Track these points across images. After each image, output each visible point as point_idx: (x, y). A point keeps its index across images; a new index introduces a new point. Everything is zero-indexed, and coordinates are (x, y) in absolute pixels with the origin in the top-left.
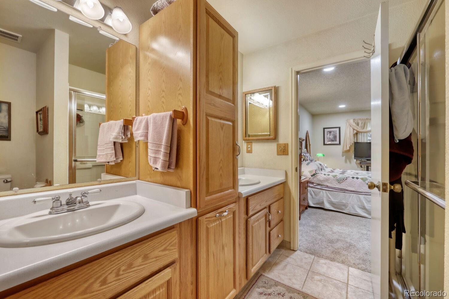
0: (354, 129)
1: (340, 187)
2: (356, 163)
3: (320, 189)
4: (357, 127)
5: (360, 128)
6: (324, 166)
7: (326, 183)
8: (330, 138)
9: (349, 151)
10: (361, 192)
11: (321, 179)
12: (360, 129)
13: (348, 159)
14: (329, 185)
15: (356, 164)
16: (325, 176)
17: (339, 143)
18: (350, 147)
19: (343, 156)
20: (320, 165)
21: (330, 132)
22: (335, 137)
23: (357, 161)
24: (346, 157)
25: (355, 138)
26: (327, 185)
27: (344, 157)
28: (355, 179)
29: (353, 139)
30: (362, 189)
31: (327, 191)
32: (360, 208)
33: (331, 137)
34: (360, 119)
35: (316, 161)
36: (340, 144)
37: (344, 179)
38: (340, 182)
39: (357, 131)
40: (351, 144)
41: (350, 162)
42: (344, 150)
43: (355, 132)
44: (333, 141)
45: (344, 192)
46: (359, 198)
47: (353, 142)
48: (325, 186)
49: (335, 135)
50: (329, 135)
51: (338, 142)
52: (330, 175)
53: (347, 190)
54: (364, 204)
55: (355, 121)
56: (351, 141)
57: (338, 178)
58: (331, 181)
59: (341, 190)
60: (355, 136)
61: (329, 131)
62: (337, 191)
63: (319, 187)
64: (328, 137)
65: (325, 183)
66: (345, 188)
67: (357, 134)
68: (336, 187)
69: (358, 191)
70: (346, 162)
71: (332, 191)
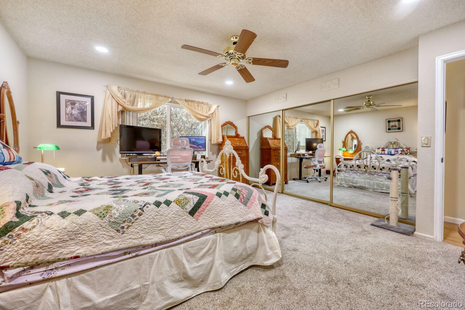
0: (118, 104)
1: (122, 246)
2: (121, 160)
3: (44, 281)
4: (124, 100)
5: (127, 103)
6: (59, 176)
7: (72, 248)
8: (72, 114)
9: (109, 140)
10: (178, 239)
11: (47, 237)
12: (128, 105)
13: (107, 155)
14: (81, 251)
15: (121, 162)
16: (66, 222)
17: (90, 126)
18: (111, 133)
19: (98, 149)
20: (47, 173)
21: (73, 103)
22: (83, 113)
23: (122, 157)
24: (103, 151)
25: (120, 120)
26: (74, 255)
27: (101, 151)
28: (163, 205)
29: (116, 120)
30: (179, 230)
31: (74, 279)
32: (176, 281)
33: (75, 112)
34: (128, 89)
35: (29, 163)
36: (93, 127)
37: (133, 216)
38: (123, 227)
39: (124, 108)
40: (114, 129)
41: (112, 160)
42: (102, 138)
43: (120, 108)
44: (80, 121)
45: (137, 256)
46: (175, 256)
47: (117, 126)
48: (64, 259)
49: (83, 109)
50: (70, 108)
51: (89, 124)
52: (85, 211)
53: (144, 247)
54: (184, 268)
55: (120, 90)
56: (114, 123)
57: (117, 215)
58: (89, 234)
59: (125, 254)
60: (120, 115)
61: (69, 101)
62: (111, 261)
63: (35, 276)
64: (68, 112)
65: (65, 251)
66: (137, 242)
67: (122, 112)
68: (110, 248)
69: (171, 238)
70: (104, 159)
71: (96, 267)
